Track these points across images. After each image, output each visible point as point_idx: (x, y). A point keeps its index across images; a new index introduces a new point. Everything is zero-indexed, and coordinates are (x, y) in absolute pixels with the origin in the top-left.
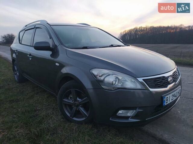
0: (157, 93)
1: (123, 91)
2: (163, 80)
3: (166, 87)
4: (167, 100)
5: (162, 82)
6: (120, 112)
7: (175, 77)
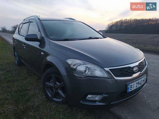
3: (131, 76)
6: (89, 96)
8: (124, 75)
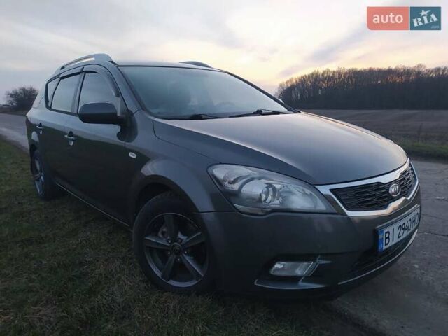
0: (364, 221)
1: (285, 217)
2: (376, 190)
3: (385, 207)
4: (388, 237)
5: (376, 195)
6: (278, 266)
7: (405, 183)
8: (368, 206)
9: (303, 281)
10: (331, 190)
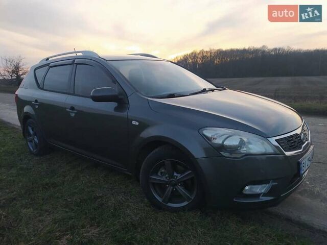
1: (250, 158)
2: (296, 138)
3: (301, 147)
4: (304, 166)
5: (296, 142)
6: (247, 188)
7: (306, 133)
9: (262, 196)
10: (276, 140)
